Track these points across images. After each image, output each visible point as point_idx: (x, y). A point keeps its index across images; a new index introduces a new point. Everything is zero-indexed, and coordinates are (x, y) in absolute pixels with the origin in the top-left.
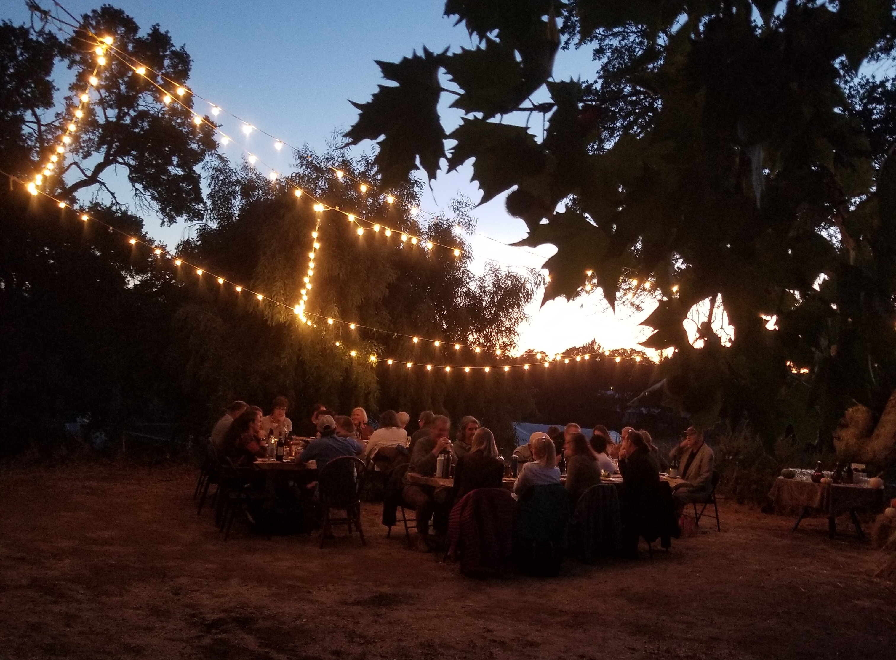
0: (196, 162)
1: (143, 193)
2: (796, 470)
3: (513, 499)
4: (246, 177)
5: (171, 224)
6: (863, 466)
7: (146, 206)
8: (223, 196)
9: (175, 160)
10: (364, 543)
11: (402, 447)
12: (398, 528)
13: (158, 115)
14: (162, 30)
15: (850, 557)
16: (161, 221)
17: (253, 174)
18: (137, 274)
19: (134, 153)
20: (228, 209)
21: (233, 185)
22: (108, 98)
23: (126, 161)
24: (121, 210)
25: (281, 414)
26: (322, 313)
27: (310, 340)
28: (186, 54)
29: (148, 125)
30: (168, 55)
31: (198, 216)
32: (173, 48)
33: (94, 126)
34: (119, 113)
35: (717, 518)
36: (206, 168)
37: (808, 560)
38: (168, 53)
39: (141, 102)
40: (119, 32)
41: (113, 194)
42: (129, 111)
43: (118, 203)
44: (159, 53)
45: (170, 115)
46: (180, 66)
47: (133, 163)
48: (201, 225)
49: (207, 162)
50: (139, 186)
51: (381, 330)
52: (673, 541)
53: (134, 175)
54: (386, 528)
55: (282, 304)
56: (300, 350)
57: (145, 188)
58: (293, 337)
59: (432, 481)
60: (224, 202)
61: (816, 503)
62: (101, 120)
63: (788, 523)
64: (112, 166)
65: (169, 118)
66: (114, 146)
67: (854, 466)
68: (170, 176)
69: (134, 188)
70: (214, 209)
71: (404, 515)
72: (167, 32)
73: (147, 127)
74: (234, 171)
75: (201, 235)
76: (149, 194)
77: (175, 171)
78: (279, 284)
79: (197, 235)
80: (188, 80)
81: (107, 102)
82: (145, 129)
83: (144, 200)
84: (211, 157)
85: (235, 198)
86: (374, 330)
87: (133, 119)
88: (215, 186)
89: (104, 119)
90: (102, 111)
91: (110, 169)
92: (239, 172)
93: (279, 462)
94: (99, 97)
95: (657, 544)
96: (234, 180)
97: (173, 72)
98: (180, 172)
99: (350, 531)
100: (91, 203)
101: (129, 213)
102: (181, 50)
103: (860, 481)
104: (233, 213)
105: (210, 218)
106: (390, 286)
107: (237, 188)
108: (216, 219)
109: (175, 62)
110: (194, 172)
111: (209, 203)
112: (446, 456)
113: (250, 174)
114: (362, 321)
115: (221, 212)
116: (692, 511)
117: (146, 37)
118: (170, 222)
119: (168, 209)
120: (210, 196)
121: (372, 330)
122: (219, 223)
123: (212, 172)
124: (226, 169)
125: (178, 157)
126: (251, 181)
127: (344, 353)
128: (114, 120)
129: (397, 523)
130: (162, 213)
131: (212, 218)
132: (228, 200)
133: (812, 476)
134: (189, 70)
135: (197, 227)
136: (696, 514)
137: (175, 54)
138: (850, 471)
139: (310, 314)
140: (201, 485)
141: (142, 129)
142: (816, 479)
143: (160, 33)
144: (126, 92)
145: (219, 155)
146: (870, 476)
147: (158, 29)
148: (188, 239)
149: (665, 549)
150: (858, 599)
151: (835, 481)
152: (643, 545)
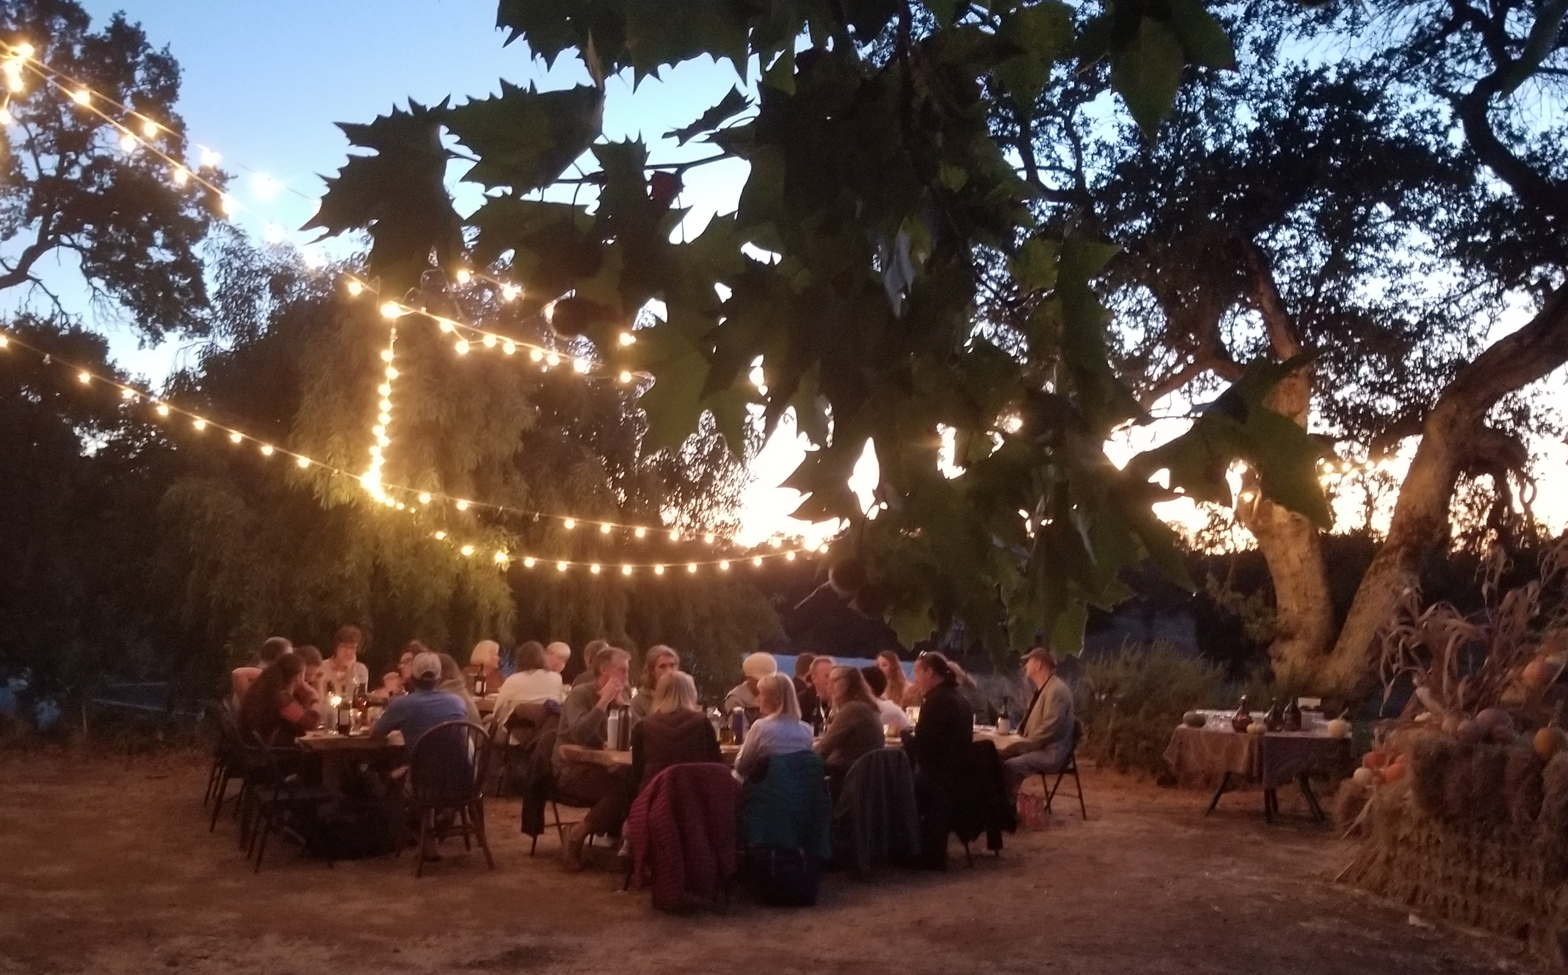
0: (196, 238)
1: (107, 293)
2: (1207, 713)
3: (735, 781)
4: (278, 261)
5: (156, 344)
6: (1317, 702)
7: (112, 316)
8: (241, 296)
9: (159, 237)
10: (491, 865)
11: (555, 704)
12: (549, 838)
13: (128, 162)
14: (130, 22)
15: (1297, 852)
16: (139, 340)
17: (291, 257)
18: (102, 429)
19: (90, 227)
20: (250, 316)
21: (257, 275)
22: (42, 138)
23: (76, 241)
24: (69, 325)
25: (348, 655)
26: (412, 484)
27: (392, 531)
28: (171, 59)
29: (111, 180)
30: (142, 62)
31: (203, 328)
32: (150, 51)
33: (19, 184)
34: (61, 162)
35: (1080, 796)
36: (209, 249)
37: (1230, 860)
38: (141, 58)
39: (97, 141)
40: (57, 27)
41: (55, 298)
42: (77, 158)
43: (63, 313)
44: (126, 59)
45: (148, 162)
46: (162, 79)
47: (87, 244)
48: (205, 344)
49: (211, 239)
50: (99, 282)
51: (513, 510)
52: (1007, 839)
53: (89, 264)
54: (529, 839)
55: (342, 471)
56: (376, 547)
57: (110, 285)
58: (364, 526)
59: (600, 756)
60: (243, 304)
61: (1241, 767)
62: (32, 175)
63: (1199, 801)
64: (53, 251)
65: (147, 167)
66: (54, 216)
67: (1302, 702)
68: (151, 264)
69: (90, 287)
70: (226, 317)
71: (557, 819)
72: (139, 24)
73: (110, 183)
74: (257, 252)
75: (205, 361)
76: (117, 295)
77: (160, 255)
78: (337, 439)
79: (197, 362)
80: (177, 102)
81: (40, 144)
82: (105, 186)
83: (108, 305)
84: (217, 230)
85: (260, 298)
86: (501, 508)
87: (86, 171)
88: (226, 279)
89: (37, 173)
90: (32, 159)
91: (49, 255)
92: (265, 254)
93: (342, 736)
94: (27, 137)
95: (980, 844)
96: (258, 268)
97: (151, 90)
98: (168, 257)
99: (468, 847)
100: (18, 314)
101: (83, 329)
102: (162, 53)
103: (1315, 727)
104: (258, 324)
105: (220, 332)
106: (525, 436)
107: (264, 281)
108: (230, 334)
109: (154, 73)
110: (193, 257)
111: (218, 305)
112: (623, 713)
113: (285, 256)
114: (480, 493)
115: (238, 322)
116: (1040, 789)
117: (103, 33)
118: (154, 341)
119: (150, 320)
120: (219, 295)
121: (497, 510)
122: (235, 340)
123: (220, 256)
124: (244, 249)
125: (164, 232)
126: (286, 268)
127: (453, 550)
128: (53, 173)
129: (546, 830)
130: (141, 327)
131: (223, 333)
132: (248, 301)
133: (1234, 722)
134: (178, 87)
135: (198, 347)
136: (1047, 793)
137: (152, 59)
138: (1295, 711)
139: (391, 486)
140: (214, 783)
141: (101, 187)
142: (1240, 726)
143: (126, 27)
144: (73, 126)
145: (231, 228)
146: (1329, 716)
147: (123, 20)
148: (184, 370)
149: (993, 852)
150: (1307, 919)
151: (1271, 728)
152: (955, 847)
